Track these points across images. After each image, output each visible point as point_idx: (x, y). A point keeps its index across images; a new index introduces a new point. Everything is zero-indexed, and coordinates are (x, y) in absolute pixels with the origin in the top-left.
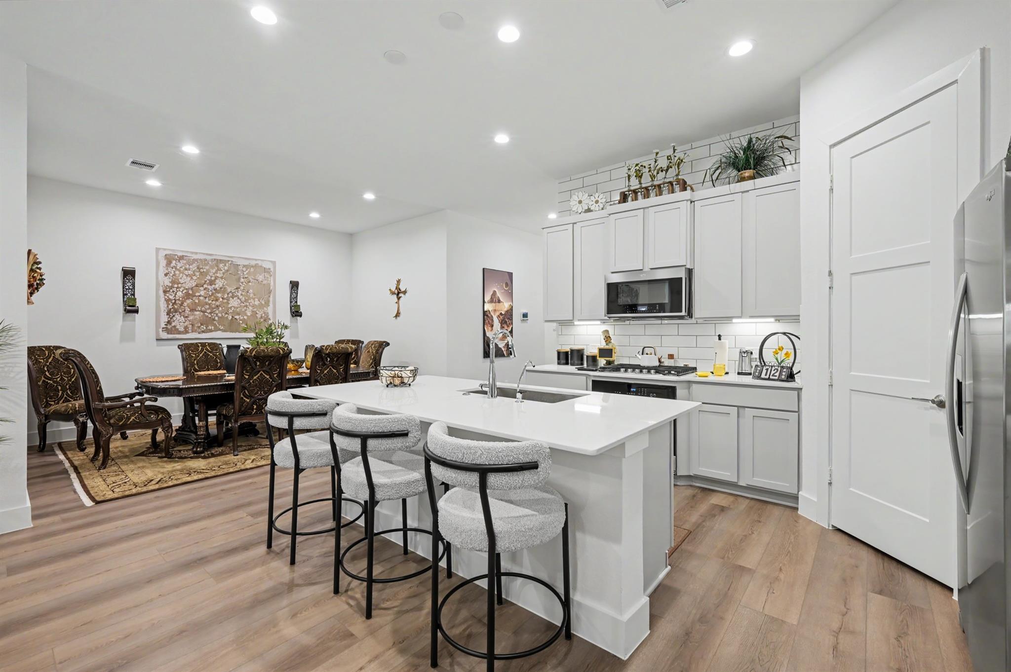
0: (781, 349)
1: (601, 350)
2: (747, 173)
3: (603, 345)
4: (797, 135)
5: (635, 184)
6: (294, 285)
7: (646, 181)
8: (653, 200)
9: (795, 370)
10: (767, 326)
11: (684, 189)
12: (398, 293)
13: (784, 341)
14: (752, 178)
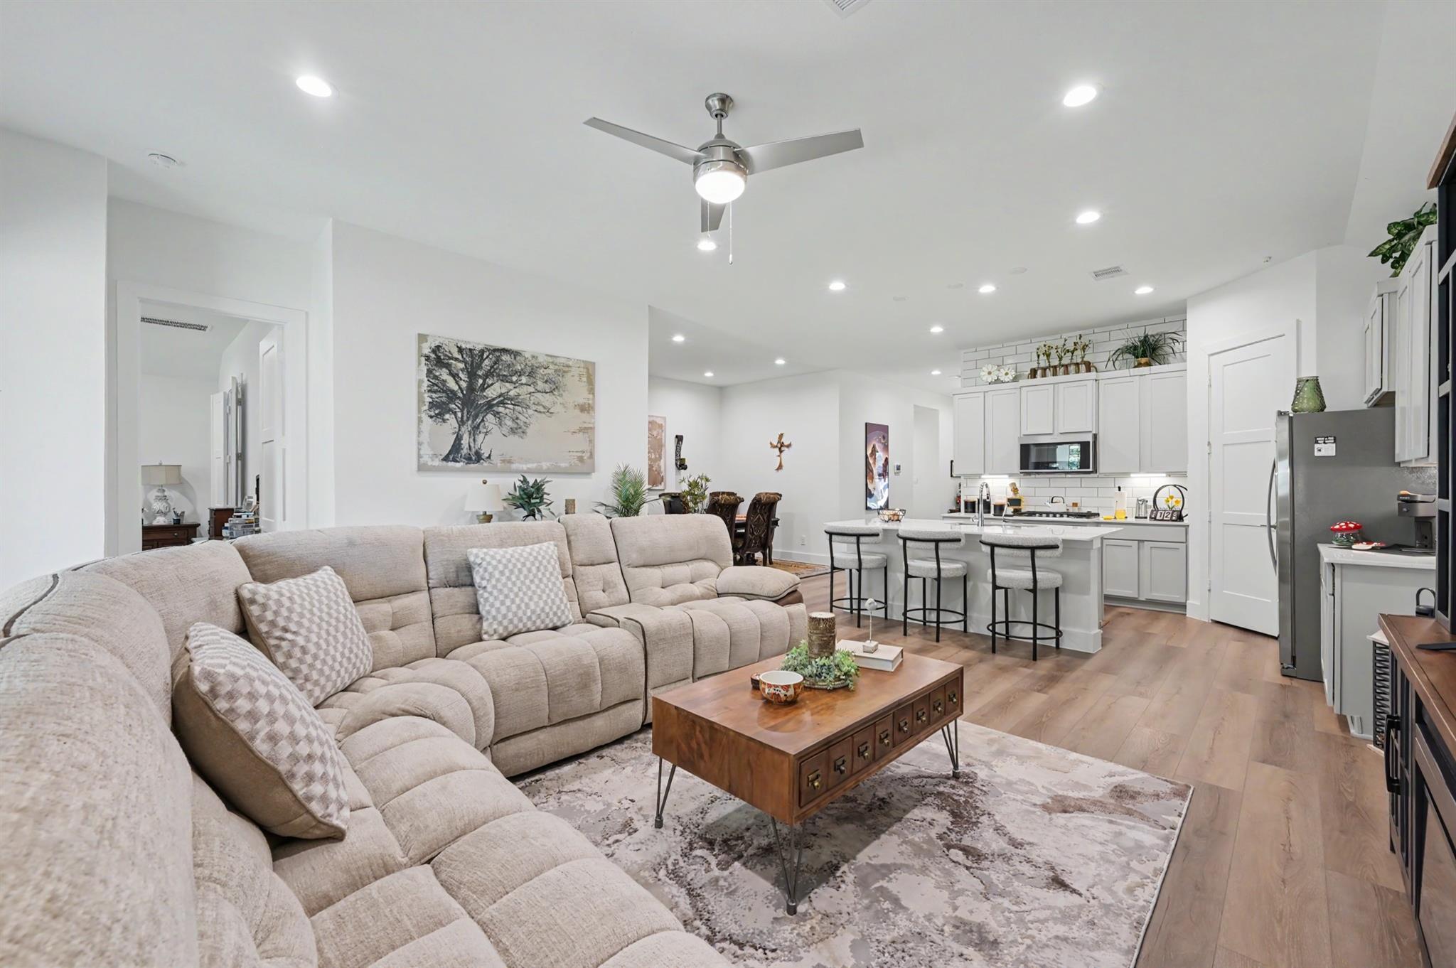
0: (1172, 497)
1: (1009, 500)
2: (1143, 360)
3: (1011, 495)
4: (1184, 330)
5: (1044, 363)
6: (679, 439)
7: (1055, 362)
8: (1061, 378)
9: (1184, 514)
10: (1160, 480)
11: (1088, 370)
12: (781, 447)
13: (1175, 492)
14: (1148, 364)
